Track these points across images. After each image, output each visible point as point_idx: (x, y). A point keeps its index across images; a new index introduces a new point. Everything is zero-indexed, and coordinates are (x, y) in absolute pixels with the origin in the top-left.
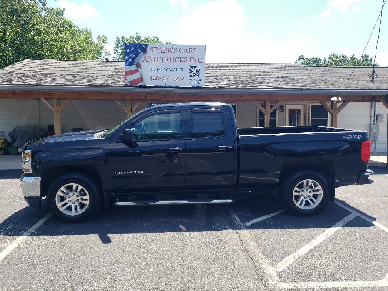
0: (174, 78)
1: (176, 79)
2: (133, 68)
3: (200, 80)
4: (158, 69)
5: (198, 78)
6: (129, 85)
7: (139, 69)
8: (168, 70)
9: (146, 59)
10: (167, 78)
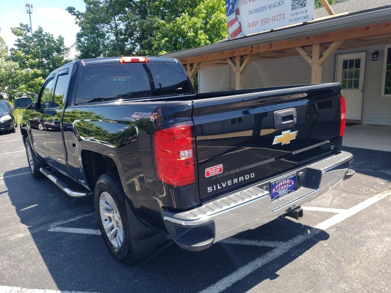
0: (273, 19)
1: (276, 18)
2: (233, 16)
3: (306, 11)
4: (257, 11)
5: (305, 9)
6: (231, 39)
7: (238, 16)
8: (267, 8)
9: (244, 2)
10: (265, 20)
